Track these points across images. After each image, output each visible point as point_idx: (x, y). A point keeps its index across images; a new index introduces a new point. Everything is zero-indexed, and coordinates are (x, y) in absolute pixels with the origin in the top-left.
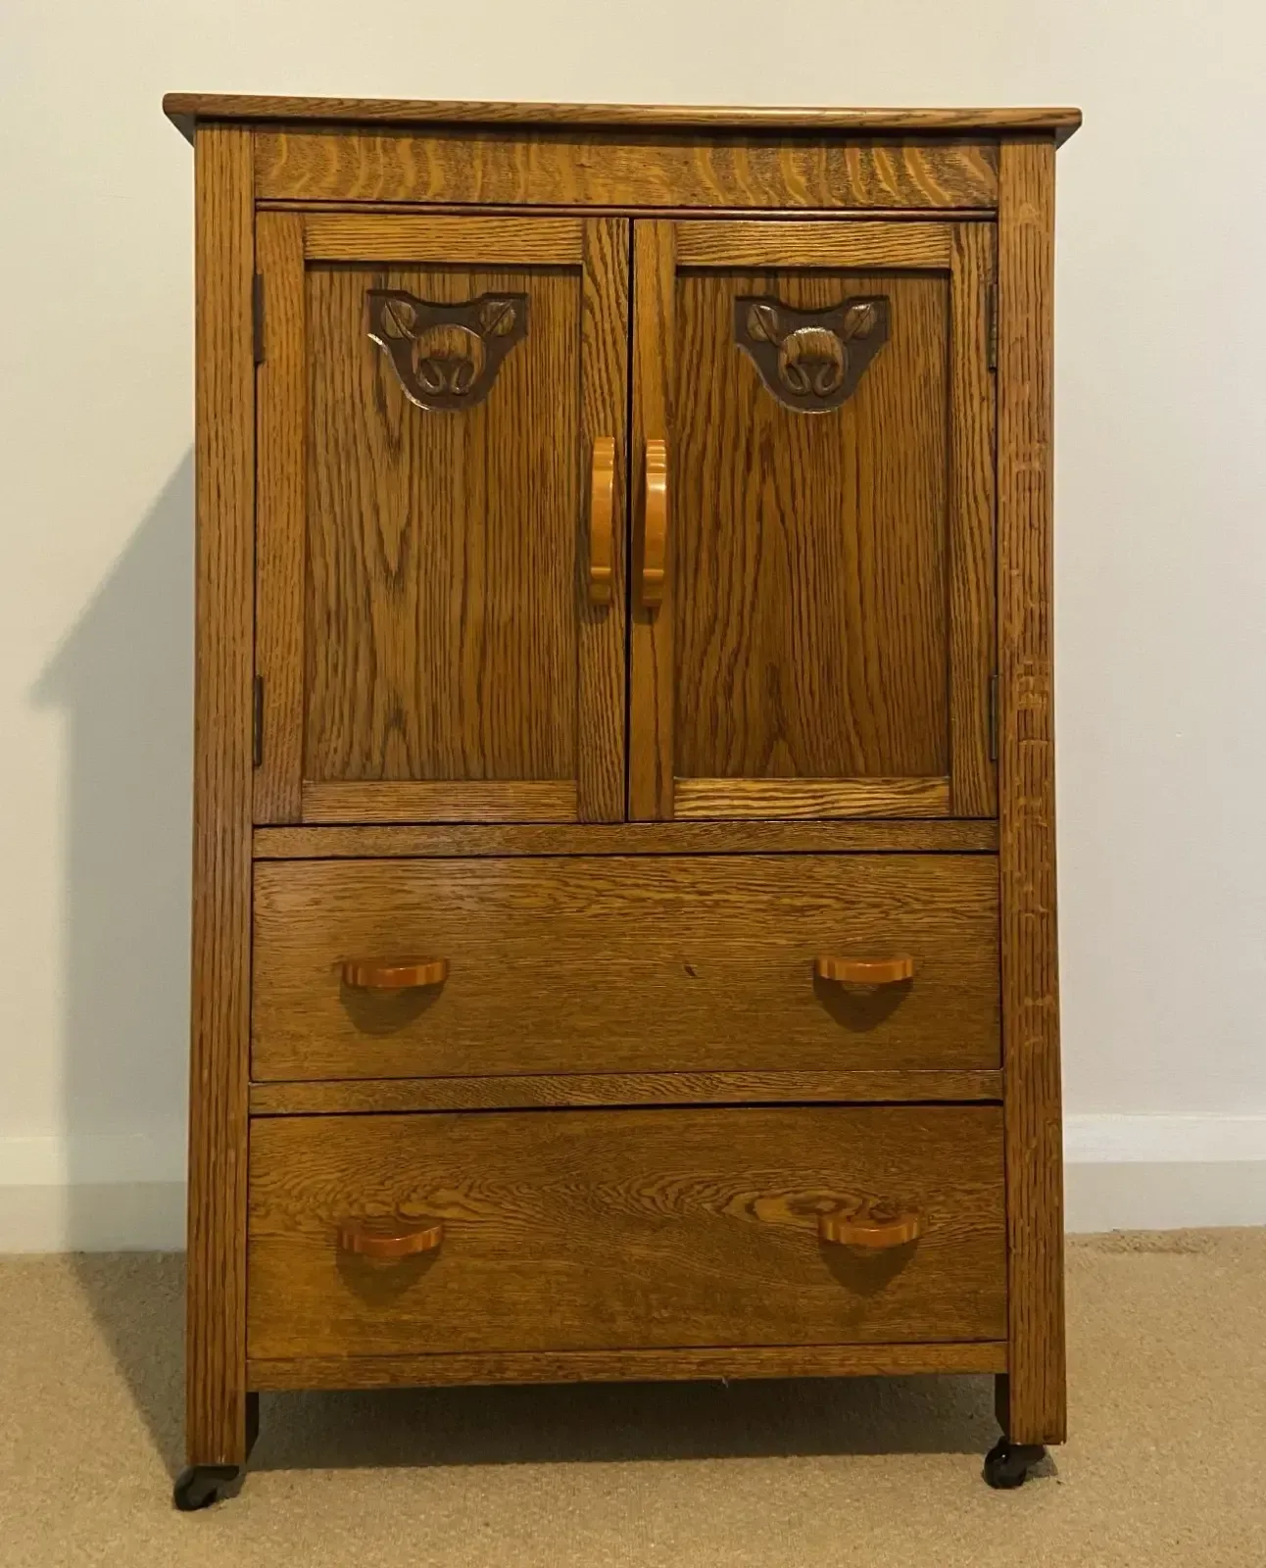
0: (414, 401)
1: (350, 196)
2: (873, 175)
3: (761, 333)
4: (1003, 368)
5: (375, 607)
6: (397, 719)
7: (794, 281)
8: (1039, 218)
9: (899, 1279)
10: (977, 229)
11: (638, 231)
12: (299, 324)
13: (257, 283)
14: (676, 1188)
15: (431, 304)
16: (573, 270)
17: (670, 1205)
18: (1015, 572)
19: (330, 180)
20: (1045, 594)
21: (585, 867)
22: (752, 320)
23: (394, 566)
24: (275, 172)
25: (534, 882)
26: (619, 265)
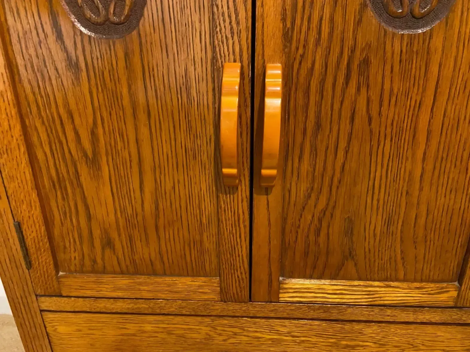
0: (83, 29)
5: (82, 179)
6: (108, 243)
21: (226, 322)
23: (90, 153)
25: (197, 327)
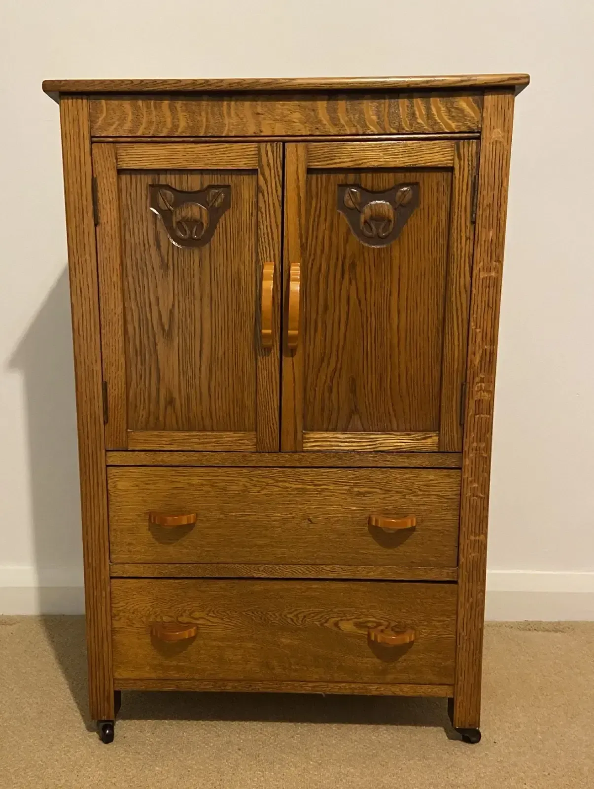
0: (174, 243)
1: (139, 134)
2: (414, 114)
3: (351, 204)
4: (479, 221)
5: (158, 348)
6: (171, 402)
7: (370, 175)
8: (503, 137)
9: (405, 656)
10: (469, 144)
11: (287, 149)
12: (116, 204)
13: (94, 181)
14: (302, 615)
15: (182, 192)
16: (253, 172)
17: (300, 622)
18: (478, 330)
19: (128, 125)
20: (494, 341)
21: (260, 472)
22: (347, 197)
23: (166, 328)
24: (100, 122)
25: (237, 479)
26: (277, 168)
